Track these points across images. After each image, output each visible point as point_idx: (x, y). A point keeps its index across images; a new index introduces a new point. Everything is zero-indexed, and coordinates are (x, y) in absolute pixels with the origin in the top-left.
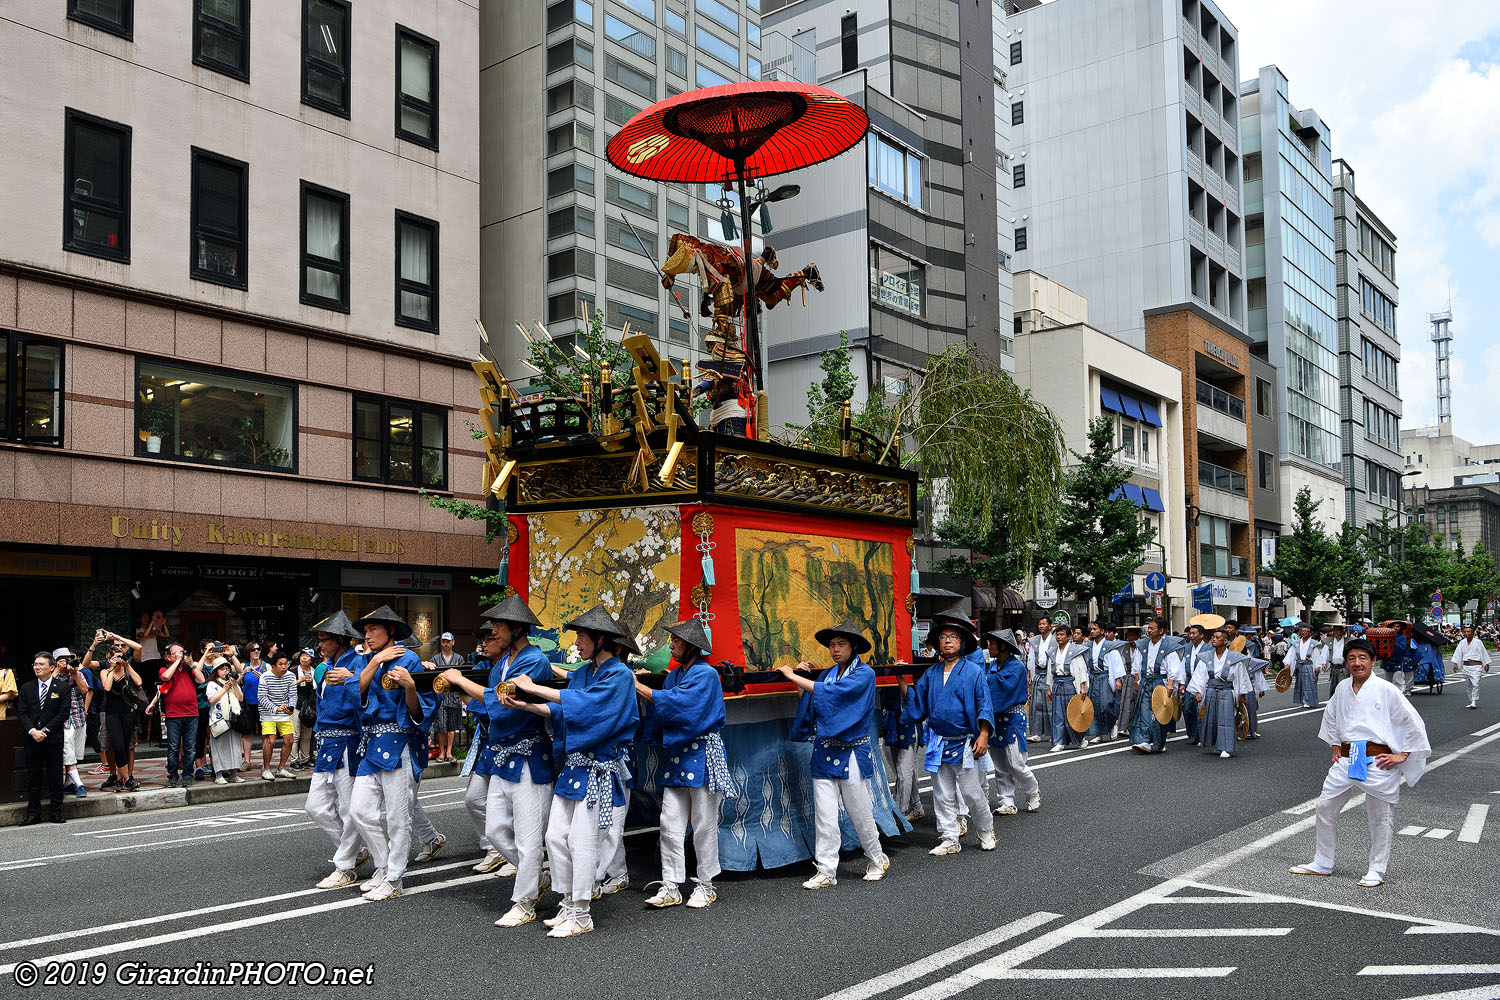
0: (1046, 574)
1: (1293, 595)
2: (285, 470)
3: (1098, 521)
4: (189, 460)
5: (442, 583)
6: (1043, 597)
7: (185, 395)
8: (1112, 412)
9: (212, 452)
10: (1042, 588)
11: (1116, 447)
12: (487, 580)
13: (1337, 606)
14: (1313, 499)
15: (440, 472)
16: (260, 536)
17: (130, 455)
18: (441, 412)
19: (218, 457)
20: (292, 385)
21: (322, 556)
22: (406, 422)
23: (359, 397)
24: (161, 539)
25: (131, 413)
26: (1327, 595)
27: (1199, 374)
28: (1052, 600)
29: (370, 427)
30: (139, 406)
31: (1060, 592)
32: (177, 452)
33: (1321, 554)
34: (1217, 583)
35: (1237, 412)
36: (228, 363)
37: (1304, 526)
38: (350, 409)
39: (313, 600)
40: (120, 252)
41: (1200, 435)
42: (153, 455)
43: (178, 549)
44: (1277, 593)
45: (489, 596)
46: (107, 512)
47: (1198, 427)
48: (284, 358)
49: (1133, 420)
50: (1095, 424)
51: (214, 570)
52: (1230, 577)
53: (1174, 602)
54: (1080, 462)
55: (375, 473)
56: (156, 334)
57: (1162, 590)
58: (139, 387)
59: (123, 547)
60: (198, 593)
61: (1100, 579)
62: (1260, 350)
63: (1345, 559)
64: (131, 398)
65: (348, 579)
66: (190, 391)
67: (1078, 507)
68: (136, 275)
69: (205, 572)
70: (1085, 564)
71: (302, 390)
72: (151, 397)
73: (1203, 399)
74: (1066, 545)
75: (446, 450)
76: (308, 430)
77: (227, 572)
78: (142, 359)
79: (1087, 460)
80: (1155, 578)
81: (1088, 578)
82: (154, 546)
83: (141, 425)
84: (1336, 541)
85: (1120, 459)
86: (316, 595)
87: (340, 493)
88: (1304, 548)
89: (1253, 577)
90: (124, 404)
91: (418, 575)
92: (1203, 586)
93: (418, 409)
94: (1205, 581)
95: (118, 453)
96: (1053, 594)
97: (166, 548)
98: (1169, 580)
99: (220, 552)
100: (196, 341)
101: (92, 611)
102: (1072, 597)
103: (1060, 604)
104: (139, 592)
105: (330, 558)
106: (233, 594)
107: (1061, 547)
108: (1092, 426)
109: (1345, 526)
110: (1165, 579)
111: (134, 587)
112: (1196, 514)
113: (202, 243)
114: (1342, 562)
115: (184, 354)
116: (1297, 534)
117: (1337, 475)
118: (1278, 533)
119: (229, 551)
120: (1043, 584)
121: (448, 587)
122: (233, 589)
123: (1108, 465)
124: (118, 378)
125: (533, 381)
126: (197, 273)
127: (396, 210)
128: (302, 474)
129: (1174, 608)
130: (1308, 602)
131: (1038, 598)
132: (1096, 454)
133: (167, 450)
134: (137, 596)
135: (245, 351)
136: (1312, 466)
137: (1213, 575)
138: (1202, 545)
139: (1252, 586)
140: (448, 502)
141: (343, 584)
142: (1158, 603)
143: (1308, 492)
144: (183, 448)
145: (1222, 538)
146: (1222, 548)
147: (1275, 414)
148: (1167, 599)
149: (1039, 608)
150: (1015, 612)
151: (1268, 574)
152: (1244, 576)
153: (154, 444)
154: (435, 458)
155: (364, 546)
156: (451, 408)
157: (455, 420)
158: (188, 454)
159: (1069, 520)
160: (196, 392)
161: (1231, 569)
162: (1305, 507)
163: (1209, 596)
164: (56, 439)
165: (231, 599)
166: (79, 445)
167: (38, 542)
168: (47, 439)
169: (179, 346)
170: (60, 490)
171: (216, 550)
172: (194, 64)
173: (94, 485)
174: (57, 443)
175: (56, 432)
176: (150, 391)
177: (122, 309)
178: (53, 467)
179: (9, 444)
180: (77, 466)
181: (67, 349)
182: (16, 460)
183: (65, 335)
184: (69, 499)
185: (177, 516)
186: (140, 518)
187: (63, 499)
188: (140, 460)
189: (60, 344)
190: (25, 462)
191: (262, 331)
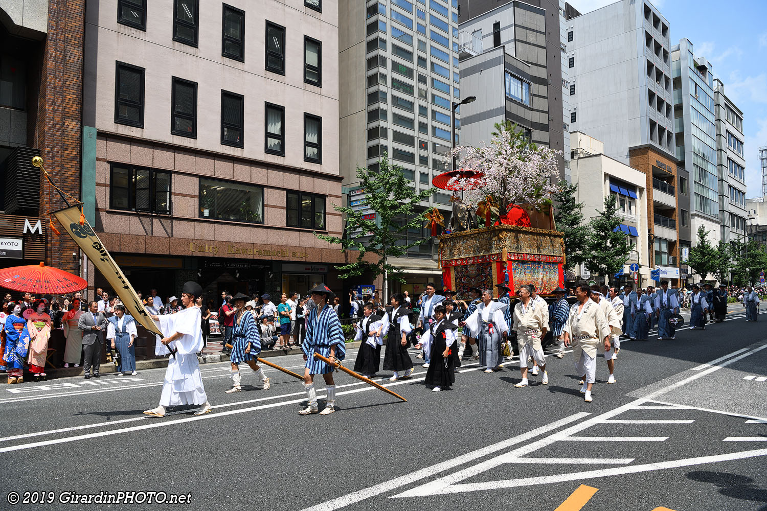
0: (585, 264)
1: (697, 273)
2: (257, 223)
3: (609, 241)
4: (221, 219)
5: (324, 269)
6: (584, 275)
7: (218, 192)
8: (615, 193)
9: (229, 216)
10: (584, 270)
11: (616, 208)
12: (342, 268)
13: (717, 278)
14: (706, 230)
15: (322, 224)
16: (249, 250)
17: (197, 217)
18: (323, 197)
19: (232, 218)
20: (262, 187)
21: (274, 258)
22: (308, 202)
23: (289, 191)
24: (209, 252)
25: (197, 200)
26: (712, 273)
27: (654, 175)
28: (588, 276)
29: (294, 204)
30: (201, 197)
31: (591, 272)
32: (216, 216)
33: (710, 255)
34: (662, 268)
35: (671, 192)
36: (235, 179)
37: (702, 243)
38: (285, 197)
39: (271, 277)
40: (193, 135)
41: (655, 202)
42: (206, 217)
43: (216, 256)
44: (690, 272)
45: (342, 275)
46: (188, 241)
47: (654, 199)
48: (259, 176)
49: (625, 196)
50: (607, 198)
51: (230, 265)
52: (668, 265)
53: (643, 277)
54: (601, 215)
55: (296, 223)
56: (207, 167)
57: (637, 271)
58: (201, 190)
59: (194, 255)
60: (224, 274)
61: (609, 266)
62: (681, 164)
63: (720, 257)
64: (197, 194)
65: (285, 268)
66: (219, 190)
67: (599, 235)
68: (199, 143)
69: (227, 265)
70: (603, 260)
71: (266, 189)
72: (205, 193)
73: (656, 186)
74: (594, 252)
75: (325, 213)
76: (268, 206)
77: (235, 265)
78: (201, 177)
79: (603, 214)
80: (634, 266)
81: (604, 266)
82: (207, 255)
83: (201, 206)
84: (716, 249)
85: (618, 213)
86: (272, 275)
87: (282, 232)
88: (702, 252)
89: (678, 265)
90: (195, 197)
91: (313, 266)
92: (656, 269)
93: (313, 196)
94: (657, 267)
95: (192, 217)
96: (589, 273)
97: (211, 255)
98: (640, 267)
99: (233, 257)
100: (223, 170)
102: (597, 275)
103: (592, 277)
104: (201, 274)
105: (277, 259)
106: (238, 274)
107: (592, 252)
108: (606, 199)
109: (720, 243)
110: (638, 266)
111: (199, 272)
112: (653, 237)
113: (225, 129)
114: (719, 258)
115: (218, 175)
116: (699, 246)
117: (717, 220)
118: (690, 245)
119: (237, 256)
120: (584, 269)
121: (326, 271)
122: (238, 273)
123: (613, 216)
124: (191, 186)
125: (361, 183)
126: (224, 141)
127: (304, 113)
128: (266, 224)
129: (643, 279)
130: (704, 276)
131: (582, 275)
132: (607, 211)
133: (211, 215)
134: (200, 276)
135: (242, 174)
136: (705, 216)
137: (660, 264)
138: (655, 251)
139: (678, 269)
140: (326, 236)
141: (283, 270)
142: (636, 277)
143: (703, 227)
144: (218, 214)
145: (664, 248)
146: (664, 253)
147: (689, 193)
148: (640, 275)
149: (582, 279)
150: (571, 281)
151: (685, 264)
152: (674, 265)
153: (206, 213)
154: (320, 217)
155: (291, 254)
156: (327, 196)
157: (329, 200)
158: (220, 217)
159: (596, 240)
160: (223, 190)
161: (668, 262)
162: (702, 234)
163: (658, 274)
164: (168, 211)
165: (237, 276)
166: (176, 214)
167: (162, 253)
168: (165, 211)
169: (216, 172)
170: (169, 231)
171: (231, 256)
172: (222, 56)
173: (182, 230)
174: (168, 213)
175: (168, 209)
176: (205, 191)
177: (194, 157)
178: (167, 222)
179: (150, 214)
180: (175, 222)
181: (172, 175)
182: (153, 220)
183: (171, 168)
184: (172, 236)
185: (216, 242)
186: (201, 243)
187: (171, 236)
188: (201, 219)
189: (169, 173)
190: (156, 221)
191: (250, 165)
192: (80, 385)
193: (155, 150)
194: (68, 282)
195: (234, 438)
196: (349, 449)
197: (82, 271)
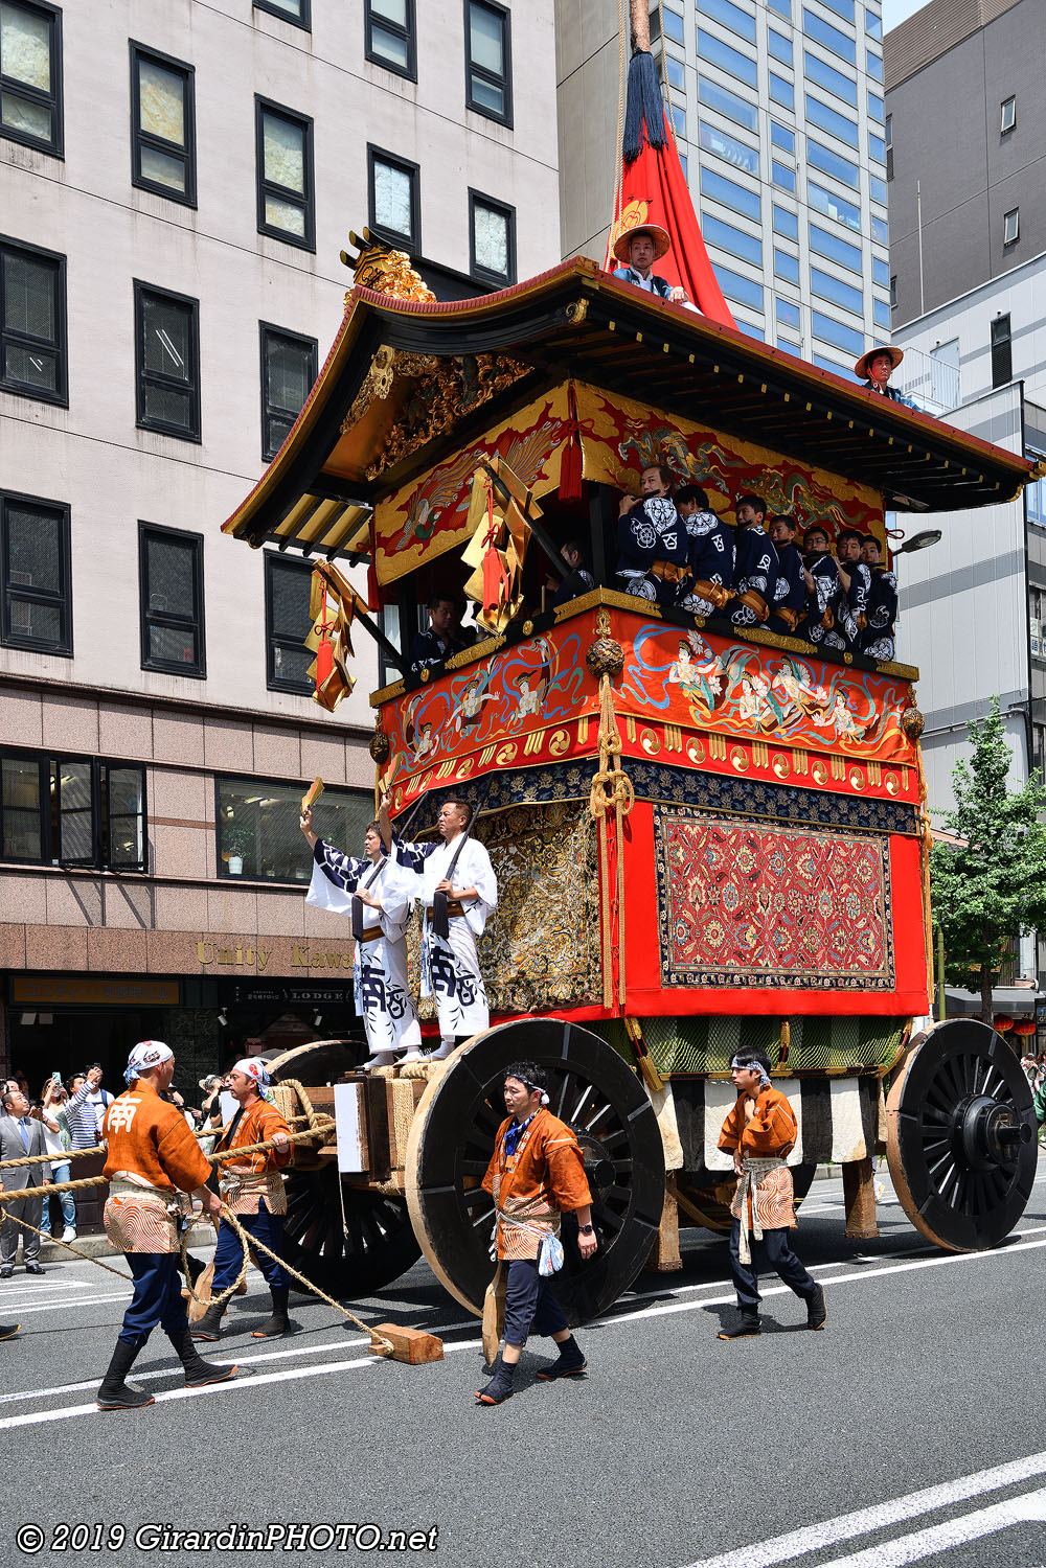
4: (272, 880)
7: (264, 810)
9: (293, 871)
16: (346, 957)
17: (213, 878)
19: (300, 875)
20: (374, 795)
24: (246, 966)
25: (212, 834)
30: (220, 825)
32: (259, 873)
36: (306, 777)
40: (196, 668)
42: (235, 877)
43: (263, 974)
46: (193, 938)
48: (364, 767)
51: (299, 994)
56: (233, 750)
58: (220, 807)
59: (209, 973)
60: (284, 1018)
64: (212, 819)
66: (268, 806)
68: (218, 688)
69: (291, 996)
72: (231, 814)
77: (312, 996)
78: (221, 777)
82: (239, 971)
83: (222, 847)
90: (205, 825)
95: (200, 877)
97: (251, 972)
99: (305, 975)
100: (274, 755)
101: (181, 1038)
104: (226, 1019)
106: (319, 1017)
111: (221, 1013)
113: (277, 650)
115: (263, 770)
119: (315, 974)
122: (319, 1014)
124: (194, 799)
126: (275, 683)
133: (248, 872)
134: (224, 1022)
135: (324, 762)
144: (265, 868)
153: (236, 865)
158: (271, 874)
160: (274, 806)
164: (140, 864)
165: (318, 1023)
166: (161, 870)
167: (127, 970)
168: (134, 866)
169: (257, 761)
170: (146, 916)
171: (301, 973)
172: (263, 460)
173: (177, 911)
174: (142, 869)
175: (140, 859)
176: (230, 808)
177: (200, 727)
178: (138, 893)
179: (96, 872)
180: (160, 891)
181: (148, 772)
182: (103, 887)
183: (145, 756)
184: (153, 926)
185: (261, 940)
186: (223, 942)
187: (149, 925)
188: (224, 882)
189: (141, 767)
190: (112, 889)
191: (342, 740)
193: (101, 712)
195: (317, 1436)
196: (607, 1472)
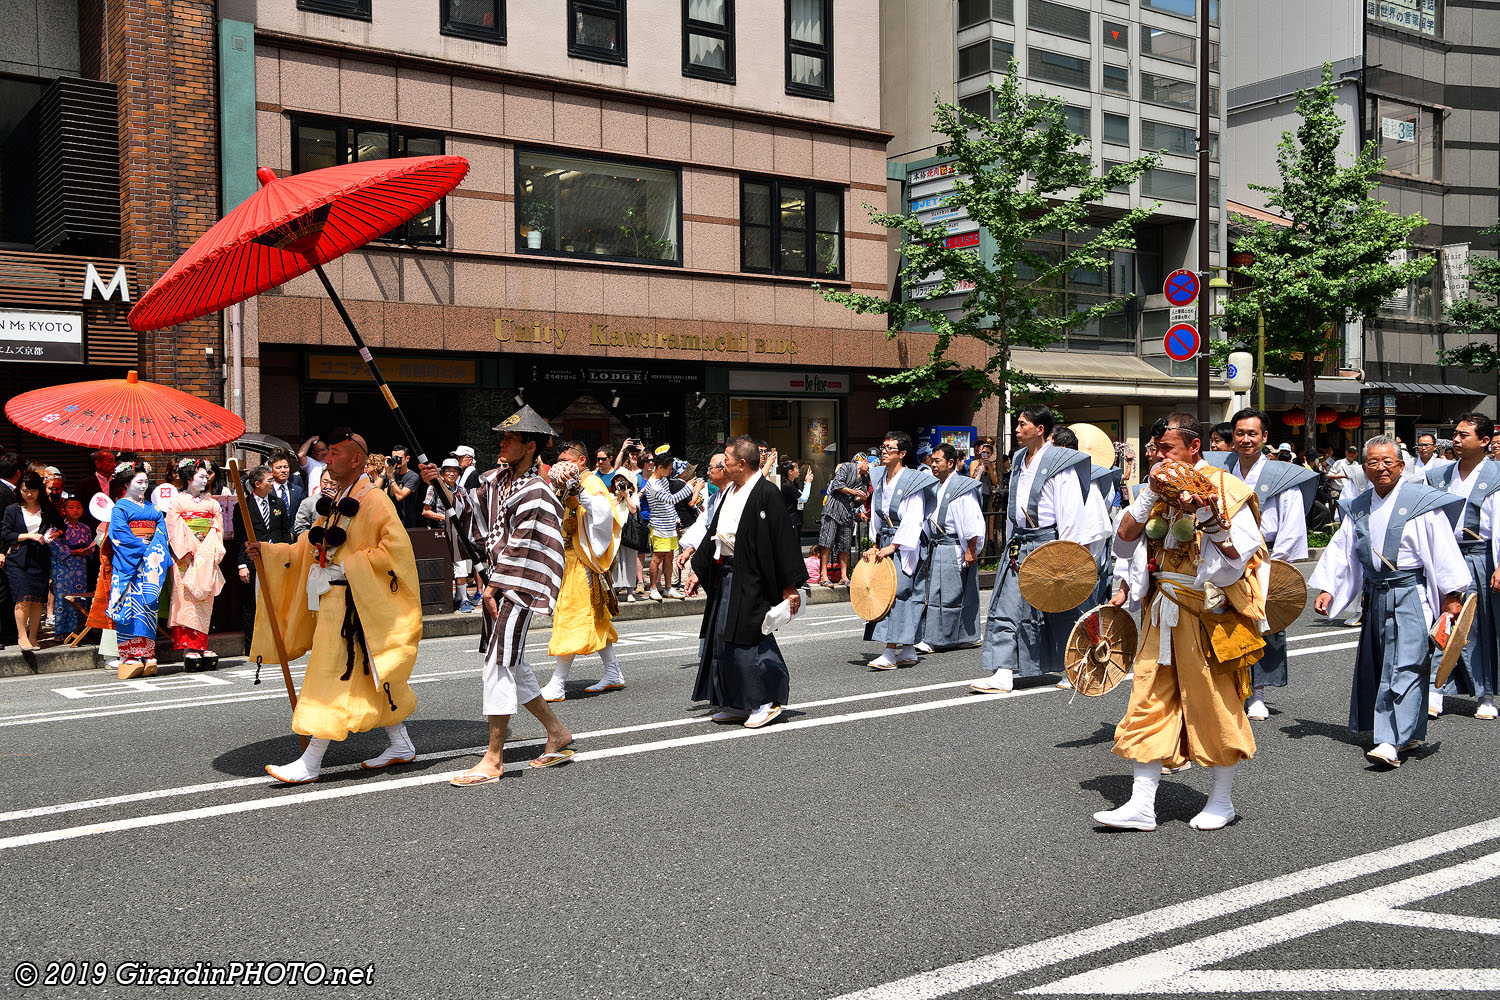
2: (667, 265)
4: (570, 255)
5: (839, 385)
7: (563, 184)
9: (592, 247)
12: (888, 379)
15: (834, 262)
16: (644, 336)
17: (511, 253)
18: (837, 190)
19: (599, 251)
20: (676, 168)
21: (710, 357)
22: (798, 204)
23: (747, 178)
24: (543, 343)
25: (511, 206)
29: (759, 215)
30: (519, 198)
32: (558, 248)
36: (606, 149)
38: (737, 191)
39: (700, 406)
40: (496, 34)
42: (534, 252)
43: (560, 352)
45: (888, 400)
46: (490, 314)
48: (667, 139)
51: (597, 374)
55: (764, 263)
56: (533, 119)
58: (519, 181)
59: (506, 351)
60: (581, 400)
64: (511, 191)
65: (738, 382)
66: (566, 180)
68: (513, 56)
69: (588, 376)
71: (686, 175)
72: (530, 189)
75: (842, 235)
76: (693, 218)
77: (610, 377)
78: (521, 147)
82: (537, 349)
83: (521, 221)
86: (704, 401)
87: (728, 287)
90: (503, 198)
91: (811, 376)
93: (810, 188)
95: (499, 251)
97: (549, 350)
99: (603, 354)
100: (575, 126)
101: (477, 419)
105: (718, 359)
106: (617, 400)
111: (517, 393)
113: (579, 15)
115: (564, 140)
119: (613, 353)
121: (845, 389)
122: (616, 395)
124: (492, 170)
125: (940, 150)
126: (575, 50)
128: (687, 267)
133: (547, 246)
135: (625, 134)
140: (844, 295)
141: (731, 388)
144: (564, 243)
153: (534, 239)
154: (829, 243)
155: (754, 345)
156: (847, 186)
157: (851, 198)
158: (570, 249)
160: (574, 179)
164: (438, 238)
165: (615, 405)
166: (461, 243)
167: (424, 347)
168: (430, 238)
169: (558, 131)
170: (443, 292)
171: (599, 352)
173: (476, 286)
174: (439, 242)
175: (438, 231)
176: (528, 182)
177: (499, 95)
178: (436, 268)
179: (393, 245)
180: (459, 266)
181: (447, 142)
182: (401, 262)
183: (444, 126)
184: (452, 301)
185: (559, 317)
186: (521, 319)
187: (446, 301)
188: (522, 258)
189: (440, 136)
190: (409, 263)
191: (643, 109)
192: (231, 680)
193: (400, 80)
194: (198, 422)
195: (613, 817)
196: (910, 859)
197: (230, 393)
